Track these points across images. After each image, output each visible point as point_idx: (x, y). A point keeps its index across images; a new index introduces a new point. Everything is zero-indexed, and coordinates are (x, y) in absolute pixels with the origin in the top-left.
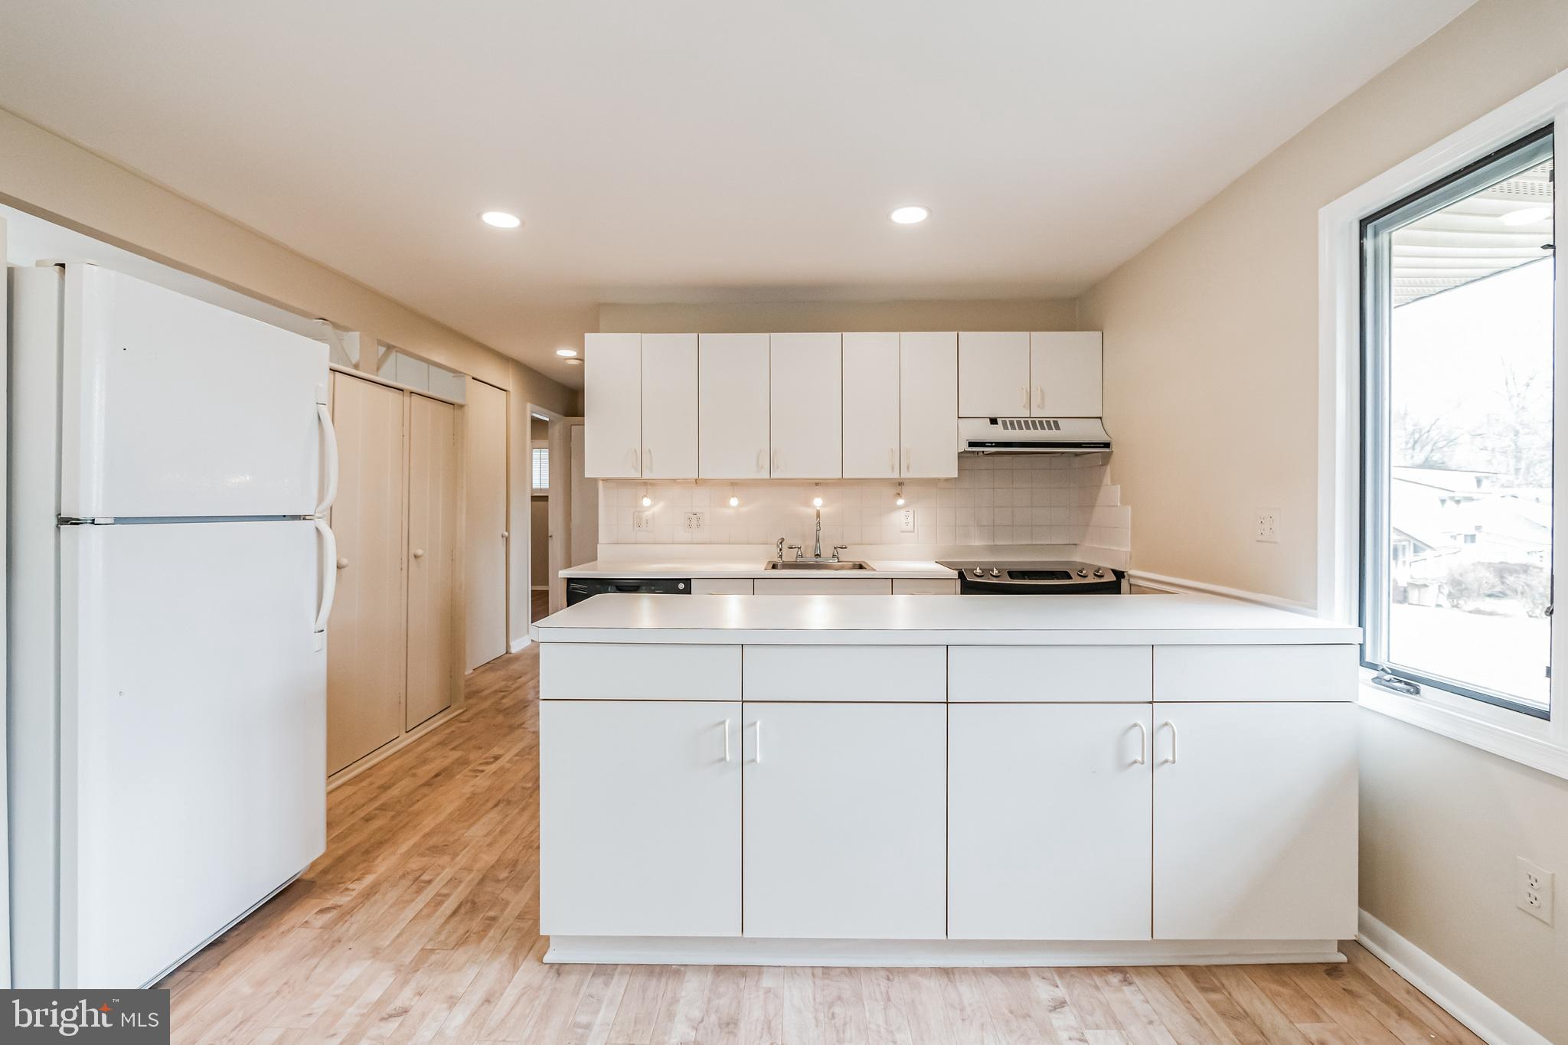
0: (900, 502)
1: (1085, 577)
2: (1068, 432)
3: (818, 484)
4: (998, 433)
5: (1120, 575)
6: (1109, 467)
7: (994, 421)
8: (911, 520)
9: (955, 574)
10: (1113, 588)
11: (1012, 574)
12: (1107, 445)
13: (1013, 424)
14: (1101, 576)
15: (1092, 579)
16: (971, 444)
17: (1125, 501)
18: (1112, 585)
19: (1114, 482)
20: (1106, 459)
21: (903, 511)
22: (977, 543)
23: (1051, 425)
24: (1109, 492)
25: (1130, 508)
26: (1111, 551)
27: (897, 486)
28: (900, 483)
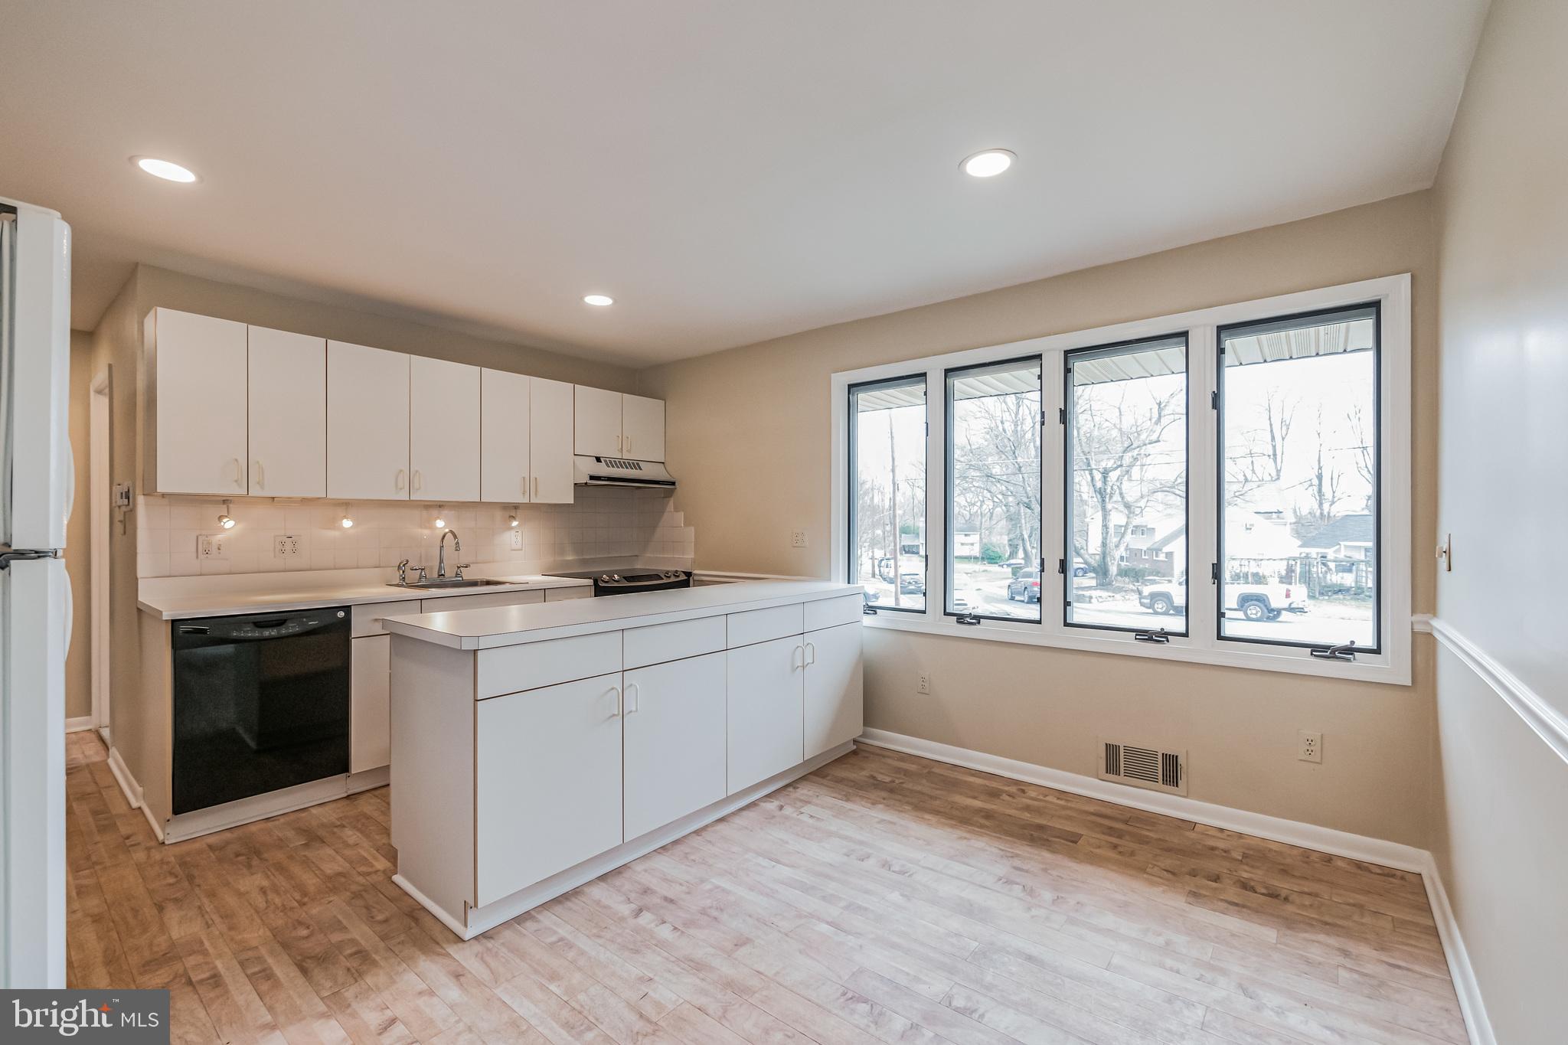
0: (515, 524)
1: (669, 577)
2: (648, 472)
3: (441, 506)
4: (603, 470)
5: (689, 574)
6: (672, 499)
7: (598, 459)
8: (519, 539)
9: (590, 582)
10: (685, 584)
11: (627, 579)
12: (673, 483)
13: (611, 463)
14: (678, 576)
15: (673, 579)
16: (592, 478)
17: (687, 523)
18: (685, 581)
19: (677, 509)
20: (669, 494)
21: (513, 533)
22: (570, 558)
23: (636, 465)
24: (673, 517)
25: (693, 528)
26: (683, 559)
27: (511, 509)
28: (516, 507)
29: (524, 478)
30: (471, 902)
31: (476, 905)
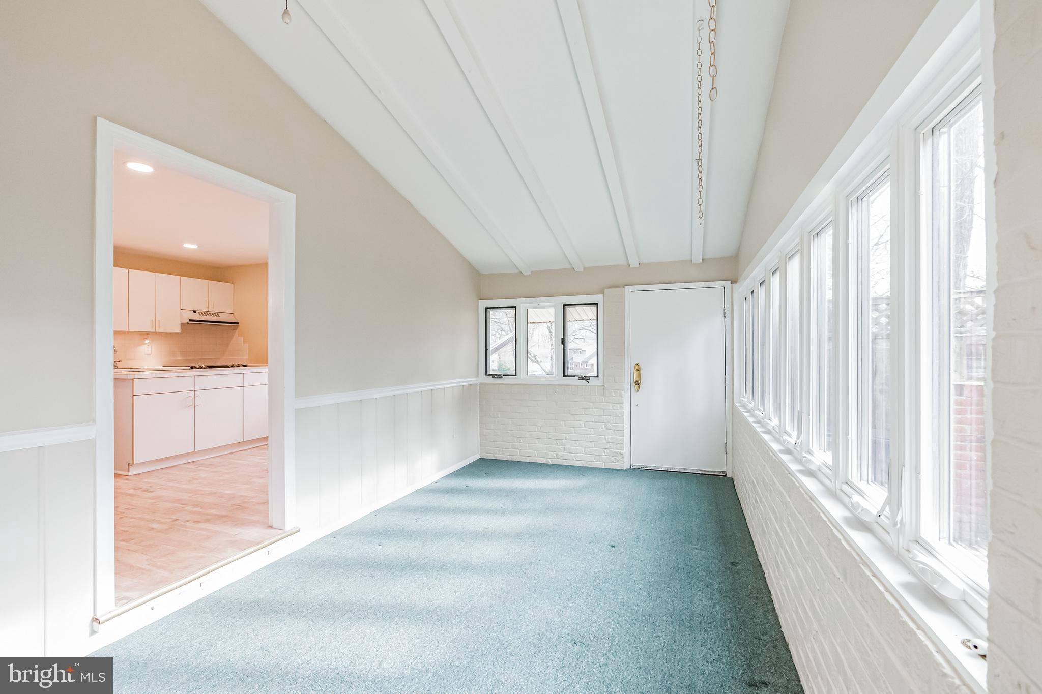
0: (147, 341)
2: (223, 318)
4: (197, 317)
5: (245, 365)
6: (237, 330)
7: (195, 312)
8: (150, 350)
12: (238, 323)
13: (202, 313)
16: (190, 320)
17: (245, 342)
19: (239, 336)
20: (236, 328)
21: (146, 346)
22: (179, 358)
23: (217, 314)
24: (237, 339)
25: (247, 345)
26: (244, 359)
27: (145, 335)
28: (148, 333)
29: (152, 320)
30: (131, 462)
31: (133, 463)
